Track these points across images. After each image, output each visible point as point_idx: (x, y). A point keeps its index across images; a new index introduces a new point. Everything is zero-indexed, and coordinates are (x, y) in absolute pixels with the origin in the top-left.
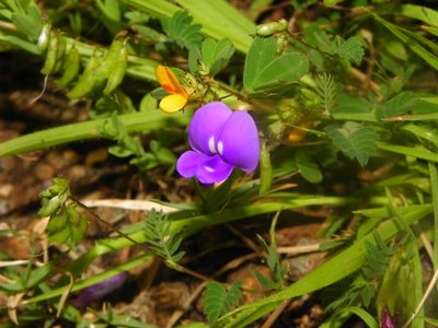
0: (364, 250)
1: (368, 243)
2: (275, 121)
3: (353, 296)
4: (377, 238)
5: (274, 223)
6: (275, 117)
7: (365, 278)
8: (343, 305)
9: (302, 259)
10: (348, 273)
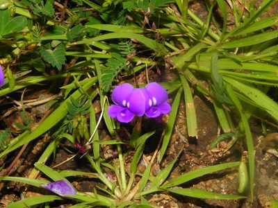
0: (67, 107)
1: (68, 103)
2: (16, 48)
3: (64, 128)
4: (72, 99)
5: (22, 97)
6: (15, 46)
7: (68, 119)
8: (60, 133)
9: (41, 107)
10: (59, 120)
